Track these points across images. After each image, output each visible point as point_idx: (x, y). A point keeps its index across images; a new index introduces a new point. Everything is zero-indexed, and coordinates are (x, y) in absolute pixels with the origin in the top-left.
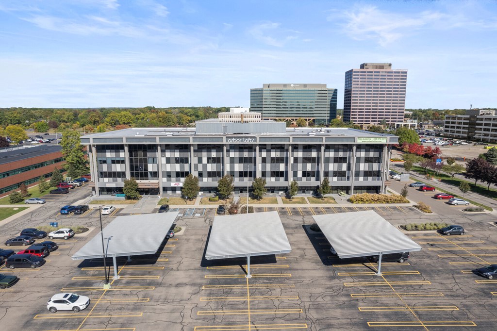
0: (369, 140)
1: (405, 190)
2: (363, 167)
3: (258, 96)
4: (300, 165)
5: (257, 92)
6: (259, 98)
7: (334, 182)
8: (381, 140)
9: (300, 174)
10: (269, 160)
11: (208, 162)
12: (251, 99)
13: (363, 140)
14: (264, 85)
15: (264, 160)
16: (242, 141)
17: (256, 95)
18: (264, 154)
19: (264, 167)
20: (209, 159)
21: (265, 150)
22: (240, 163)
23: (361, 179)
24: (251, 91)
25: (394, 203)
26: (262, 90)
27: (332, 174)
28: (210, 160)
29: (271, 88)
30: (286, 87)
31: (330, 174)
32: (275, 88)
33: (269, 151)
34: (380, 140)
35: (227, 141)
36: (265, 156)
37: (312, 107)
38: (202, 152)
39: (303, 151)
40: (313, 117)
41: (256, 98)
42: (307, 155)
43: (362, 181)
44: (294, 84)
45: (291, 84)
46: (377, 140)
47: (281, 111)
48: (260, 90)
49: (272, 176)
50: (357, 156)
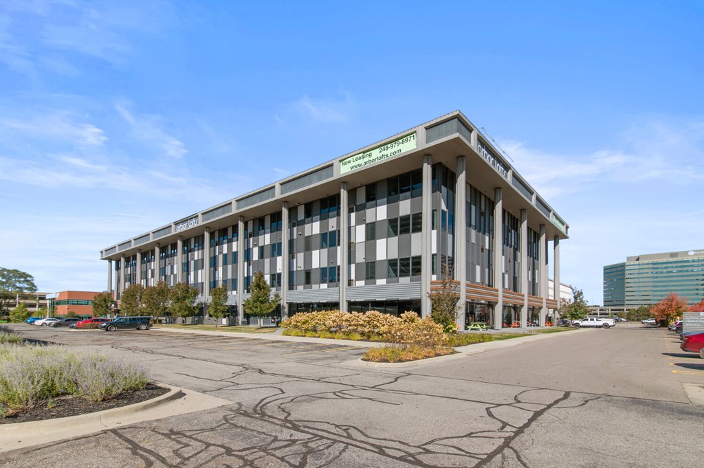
0: (366, 160)
3: (616, 276)
4: (267, 262)
8: (401, 146)
13: (353, 164)
17: (612, 274)
18: (225, 248)
19: (225, 272)
21: (226, 240)
24: (604, 269)
27: (319, 276)
29: (642, 262)
31: (314, 277)
34: (396, 148)
36: (226, 252)
39: (271, 232)
41: (613, 278)
44: (694, 251)
46: (389, 151)
48: (619, 267)
50: (368, 222)
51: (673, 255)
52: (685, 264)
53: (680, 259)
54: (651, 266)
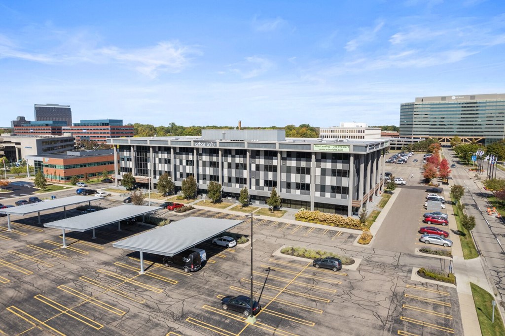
0: (327, 148)
1: (364, 214)
2: (330, 181)
3: (408, 112)
4: (262, 173)
5: (407, 107)
6: (409, 113)
7: (297, 195)
8: (343, 148)
9: (262, 183)
10: (233, 166)
11: (187, 164)
12: (401, 115)
13: (320, 148)
14: (417, 99)
15: (230, 166)
16: (206, 145)
17: (406, 110)
18: (230, 159)
19: (229, 173)
20: (187, 161)
21: (231, 155)
22: (210, 166)
23: (328, 195)
24: (401, 106)
25: (345, 227)
26: (413, 104)
27: (295, 186)
28: (189, 163)
29: (424, 102)
30: (445, 100)
31: (292, 186)
32: (430, 102)
33: (233, 157)
34: (340, 148)
35: (194, 145)
36: (231, 162)
37: (481, 123)
38: (182, 154)
39: (265, 159)
40: (482, 135)
41: (406, 113)
42: (269, 162)
43: (328, 198)
44: (456, 96)
45: (451, 96)
46: (338, 148)
47: (436, 128)
48: (410, 105)
49: (237, 182)
50: (322, 167)
51: (443, 98)
52: (449, 106)
53: (446, 102)
54: (429, 106)
